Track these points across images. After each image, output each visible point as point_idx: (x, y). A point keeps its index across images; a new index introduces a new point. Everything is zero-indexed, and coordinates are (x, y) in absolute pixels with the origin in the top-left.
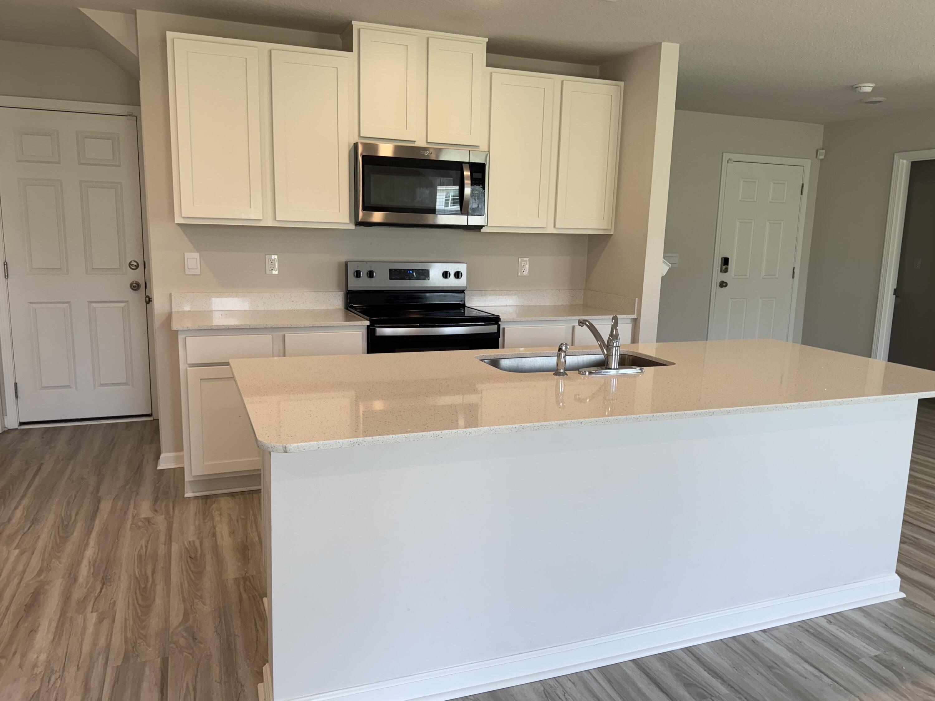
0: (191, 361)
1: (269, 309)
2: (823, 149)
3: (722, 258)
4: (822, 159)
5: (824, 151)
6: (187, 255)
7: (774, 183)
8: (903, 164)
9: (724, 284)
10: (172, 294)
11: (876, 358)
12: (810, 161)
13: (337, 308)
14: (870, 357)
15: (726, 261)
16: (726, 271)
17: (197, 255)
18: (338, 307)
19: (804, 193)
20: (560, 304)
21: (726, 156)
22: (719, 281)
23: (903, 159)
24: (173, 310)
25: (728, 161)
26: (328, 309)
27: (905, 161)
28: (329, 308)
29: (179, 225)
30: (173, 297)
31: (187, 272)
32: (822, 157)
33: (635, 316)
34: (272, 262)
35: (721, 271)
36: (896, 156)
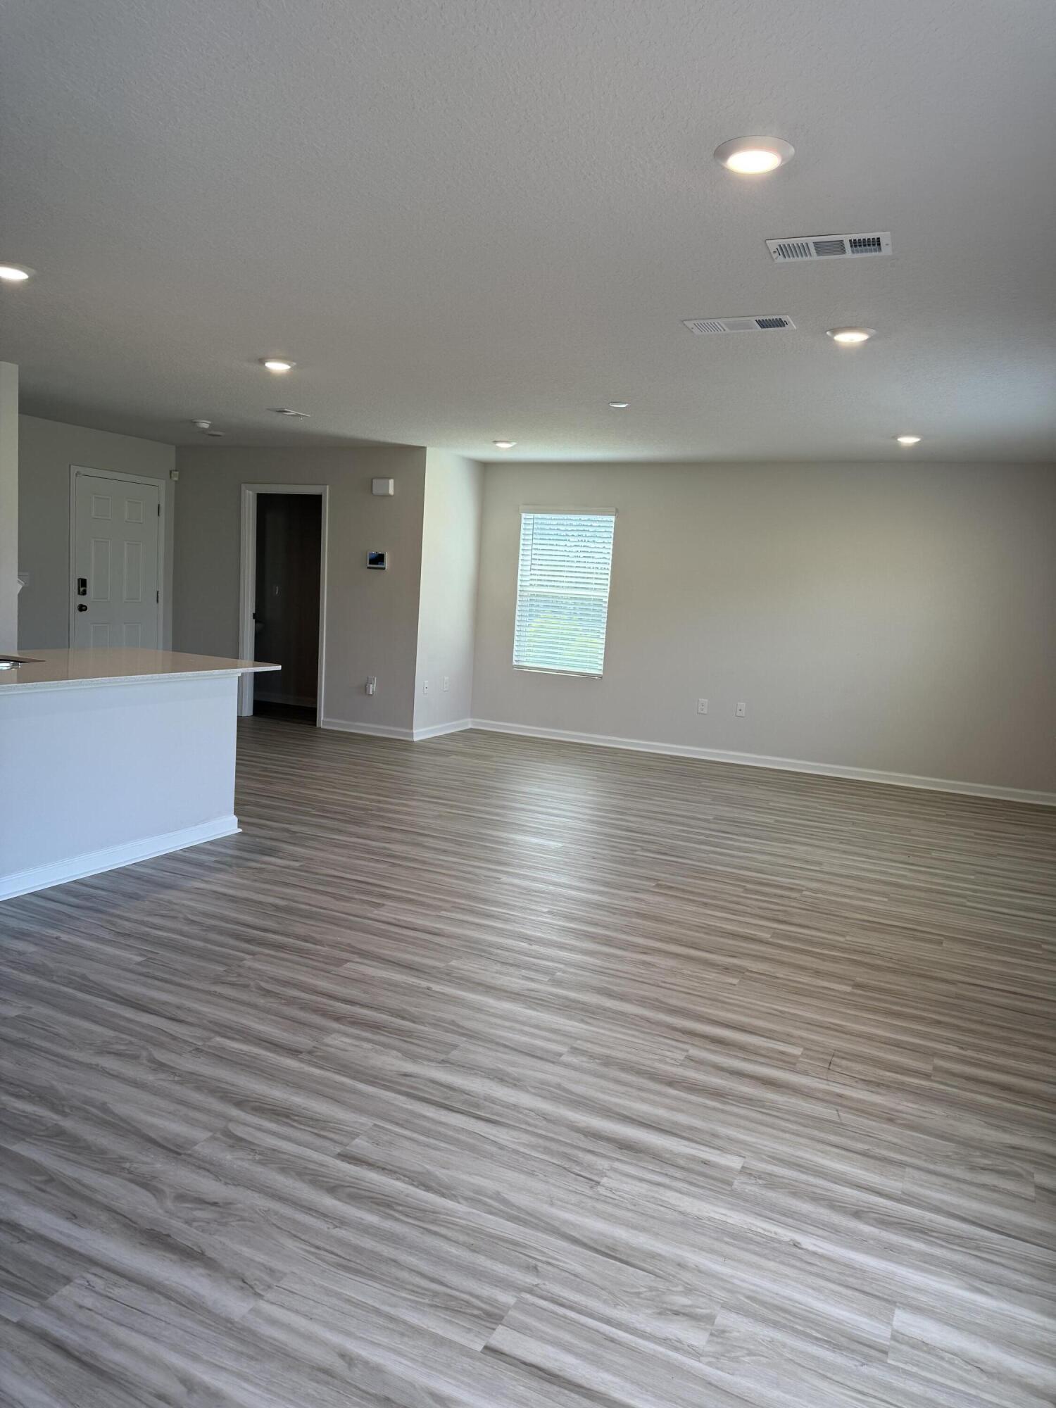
2: (176, 471)
3: (79, 580)
4: (176, 481)
5: (177, 473)
7: (129, 501)
8: (249, 495)
9: (84, 608)
11: (243, 659)
12: (164, 481)
14: (238, 658)
15: (83, 583)
16: (84, 593)
19: (161, 513)
21: (74, 469)
22: (78, 604)
23: (249, 490)
25: (76, 474)
27: (251, 492)
32: (176, 479)
35: (79, 593)
36: (243, 486)
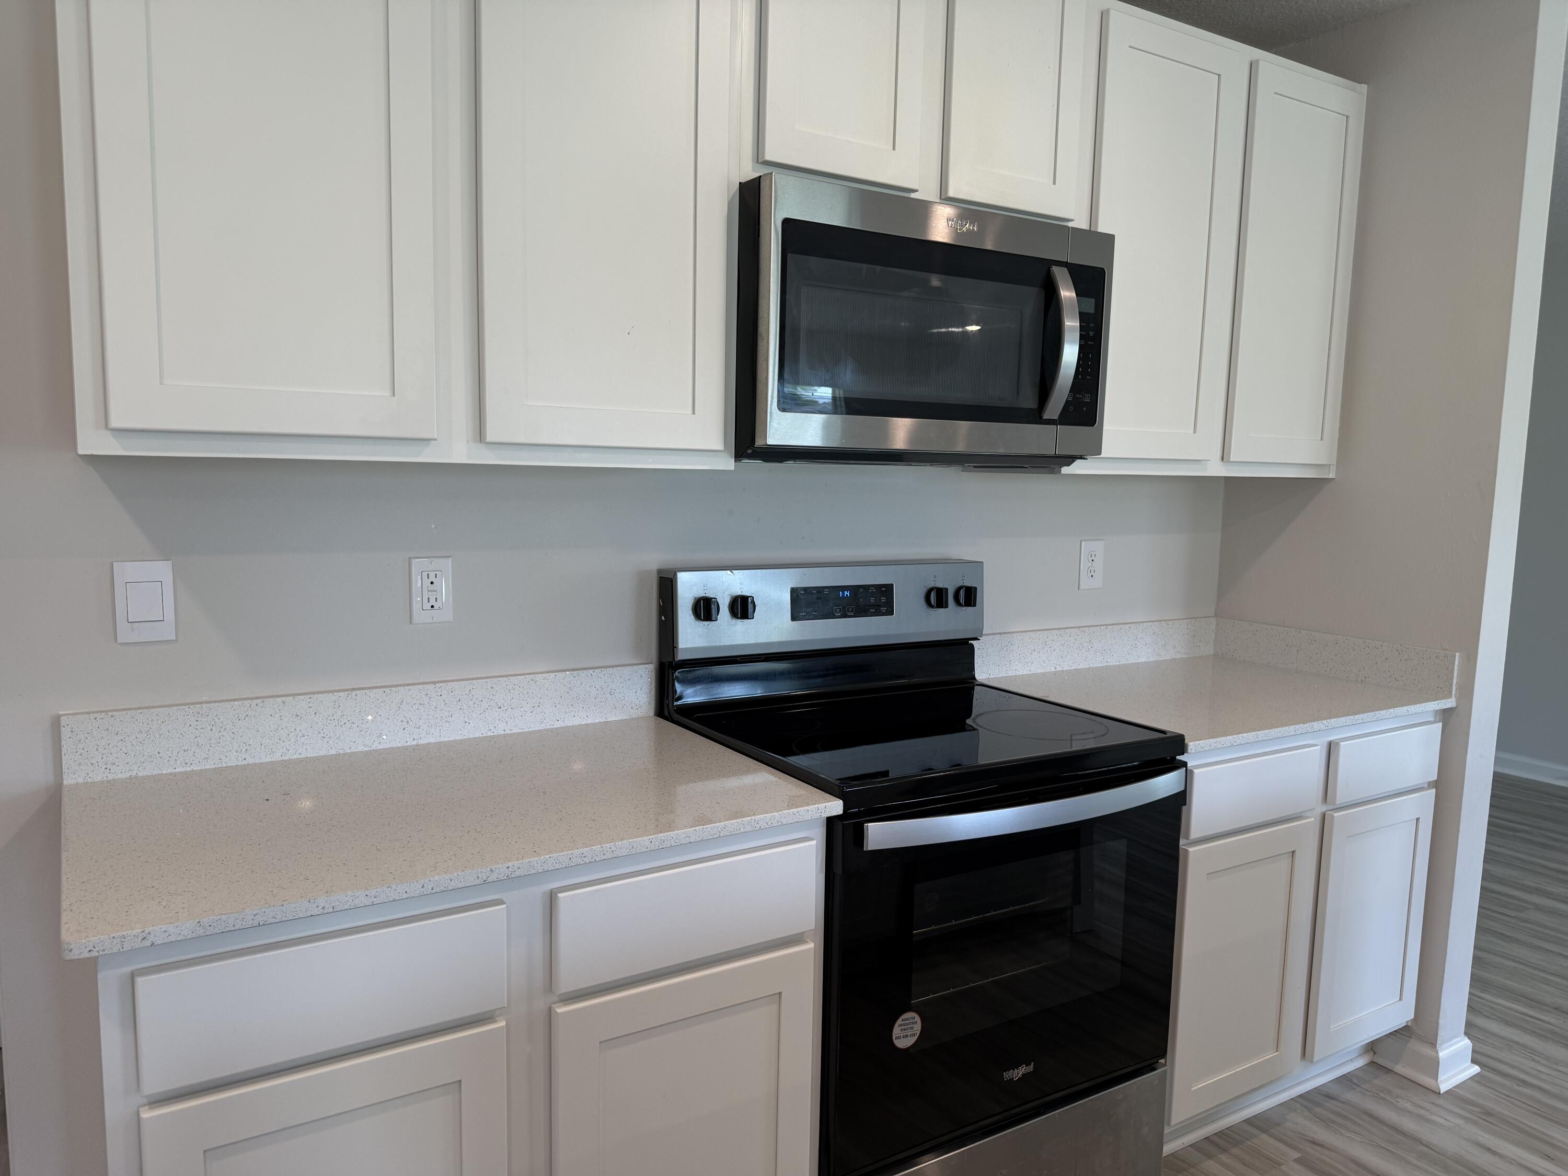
0: (153, 1085)
1: (421, 742)
6: (126, 571)
10: (64, 721)
13: (634, 716)
17: (163, 570)
18: (635, 713)
20: (1168, 657)
24: (68, 781)
26: (606, 723)
28: (612, 718)
29: (94, 460)
30: (65, 732)
31: (125, 634)
33: (1450, 703)
34: (432, 583)
